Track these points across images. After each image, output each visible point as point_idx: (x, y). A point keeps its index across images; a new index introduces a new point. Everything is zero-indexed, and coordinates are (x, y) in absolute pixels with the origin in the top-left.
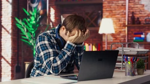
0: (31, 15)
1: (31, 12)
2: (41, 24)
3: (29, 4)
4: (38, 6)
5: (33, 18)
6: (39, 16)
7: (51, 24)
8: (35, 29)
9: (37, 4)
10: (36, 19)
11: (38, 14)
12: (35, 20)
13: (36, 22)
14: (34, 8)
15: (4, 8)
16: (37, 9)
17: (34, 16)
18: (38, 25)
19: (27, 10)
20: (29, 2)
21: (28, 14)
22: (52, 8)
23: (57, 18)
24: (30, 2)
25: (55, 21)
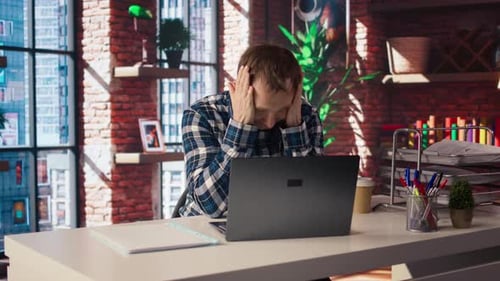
0: (302, 44)
1: (300, 36)
2: (329, 65)
3: (295, 13)
4: (322, 19)
5: (306, 52)
6: (324, 46)
7: (358, 65)
8: (312, 81)
9: (318, 14)
10: (314, 54)
11: (320, 39)
12: (311, 57)
13: (315, 61)
14: (309, 23)
15: (229, 28)
16: (318, 26)
17: (309, 45)
18: (320, 70)
19: (290, 31)
20: (295, 8)
21: (294, 41)
22: (362, 21)
23: (375, 48)
24: (297, 8)
25: (368, 56)
